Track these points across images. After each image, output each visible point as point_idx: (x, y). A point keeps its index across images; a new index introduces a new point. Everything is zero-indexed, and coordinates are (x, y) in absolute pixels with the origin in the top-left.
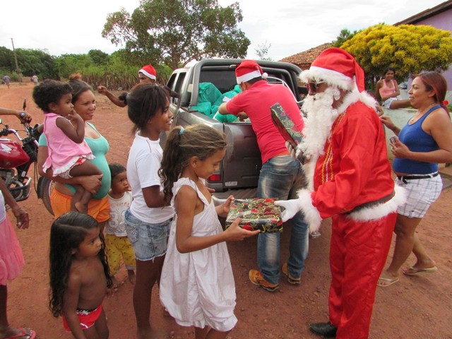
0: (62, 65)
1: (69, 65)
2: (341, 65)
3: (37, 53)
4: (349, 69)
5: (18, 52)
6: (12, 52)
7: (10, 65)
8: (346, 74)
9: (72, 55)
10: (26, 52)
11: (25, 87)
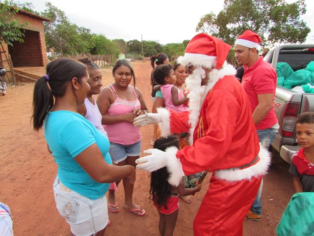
0: (167, 50)
1: (171, 50)
2: (203, 48)
3: (153, 43)
4: (212, 49)
5: (144, 42)
6: (140, 43)
7: (138, 50)
8: (209, 54)
9: (172, 44)
10: (148, 43)
11: (145, 63)
